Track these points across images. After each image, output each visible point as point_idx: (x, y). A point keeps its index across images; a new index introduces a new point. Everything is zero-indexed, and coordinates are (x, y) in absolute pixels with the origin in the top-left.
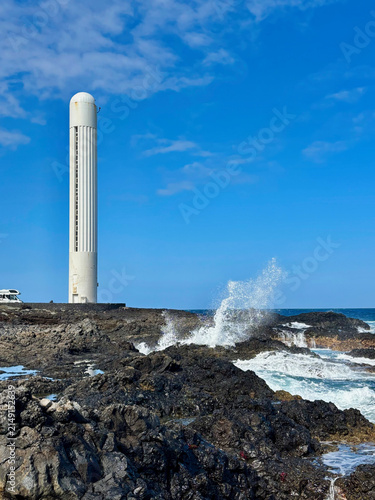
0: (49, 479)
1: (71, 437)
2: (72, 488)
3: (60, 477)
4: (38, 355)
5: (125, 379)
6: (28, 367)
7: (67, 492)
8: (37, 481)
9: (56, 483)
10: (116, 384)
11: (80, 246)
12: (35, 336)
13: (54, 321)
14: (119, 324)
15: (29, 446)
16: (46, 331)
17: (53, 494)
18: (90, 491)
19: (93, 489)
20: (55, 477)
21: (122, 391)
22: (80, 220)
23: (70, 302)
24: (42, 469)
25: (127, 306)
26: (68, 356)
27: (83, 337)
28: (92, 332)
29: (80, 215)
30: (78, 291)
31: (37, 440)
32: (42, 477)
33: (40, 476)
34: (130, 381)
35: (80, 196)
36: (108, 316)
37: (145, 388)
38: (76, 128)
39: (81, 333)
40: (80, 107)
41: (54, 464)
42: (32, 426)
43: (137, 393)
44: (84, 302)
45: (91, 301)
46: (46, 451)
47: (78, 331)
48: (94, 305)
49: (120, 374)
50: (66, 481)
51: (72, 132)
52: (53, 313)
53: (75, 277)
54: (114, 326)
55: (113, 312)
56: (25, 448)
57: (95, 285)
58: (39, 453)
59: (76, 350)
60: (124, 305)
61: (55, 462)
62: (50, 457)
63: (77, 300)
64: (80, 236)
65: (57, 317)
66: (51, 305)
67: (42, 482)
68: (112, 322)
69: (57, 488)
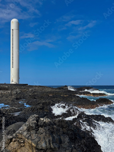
0: (50, 144)
1: (52, 130)
2: (56, 146)
3: (53, 143)
4: (7, 100)
5: (40, 108)
6: (5, 104)
7: (55, 148)
8: (46, 145)
9: (52, 145)
10: (37, 110)
11: (14, 66)
12: (2, 94)
13: (7, 89)
14: (27, 90)
15: (42, 133)
16: (6, 92)
17: (51, 148)
18: (61, 147)
19: (62, 146)
20: (51, 143)
21: (40, 112)
22: (14, 58)
23: (11, 83)
24: (47, 141)
25: (29, 85)
26: (16, 100)
27: (17, 94)
28: (20, 93)
29: (14, 57)
30: (13, 80)
31: (44, 132)
32: (48, 143)
33: (47, 143)
34: (42, 109)
35: (14, 51)
36: (24, 88)
37: (46, 111)
38: (13, 30)
39: (16, 93)
40: (14, 23)
41: (51, 139)
42: (42, 127)
43: (44, 112)
44: (15, 83)
45: (17, 83)
46: (47, 135)
47: (15, 93)
48: (18, 84)
49: (38, 107)
50: (54, 144)
51: (11, 31)
52: (7, 87)
53: (12, 76)
54: (26, 91)
55: (25, 87)
56: (41, 134)
57: (19, 78)
58: (46, 136)
59: (18, 99)
60: (27, 84)
61: (51, 138)
62: (49, 137)
63: (13, 83)
64: (14, 63)
65: (8, 88)
66: (5, 84)
67: (48, 145)
68: (25, 90)
69: (52, 146)
